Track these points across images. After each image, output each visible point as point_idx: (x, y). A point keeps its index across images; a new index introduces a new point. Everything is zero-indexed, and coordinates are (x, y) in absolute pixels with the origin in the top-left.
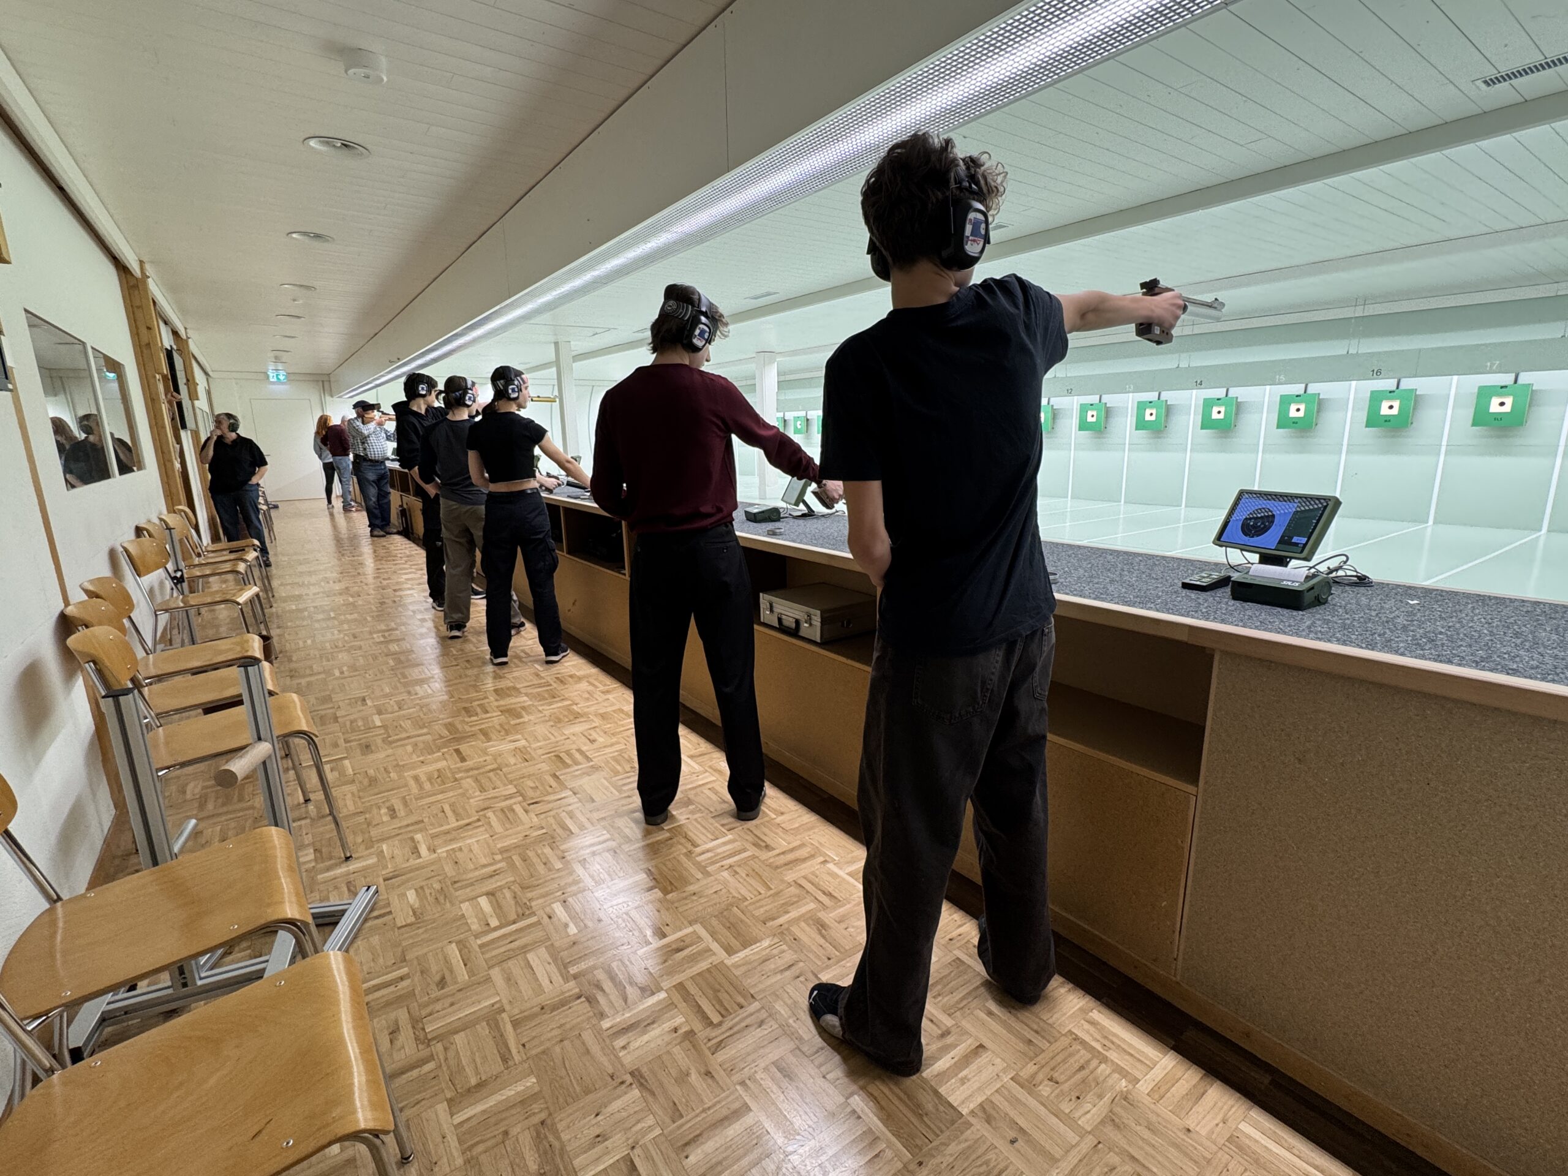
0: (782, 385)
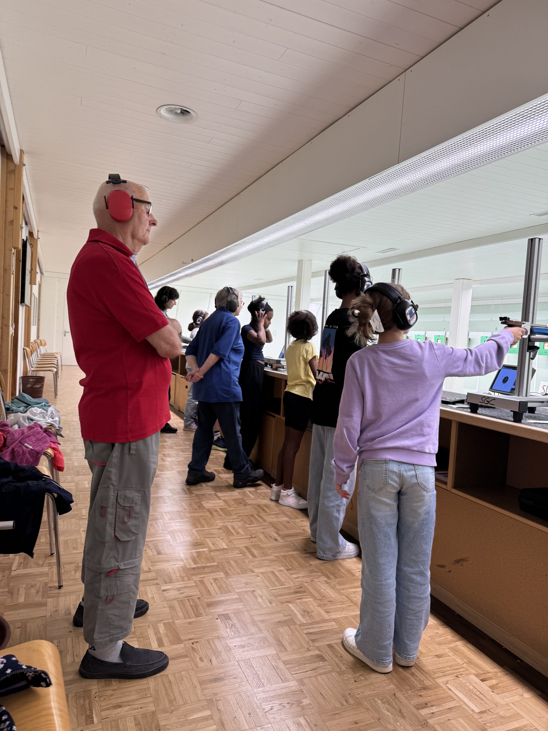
0: (474, 309)
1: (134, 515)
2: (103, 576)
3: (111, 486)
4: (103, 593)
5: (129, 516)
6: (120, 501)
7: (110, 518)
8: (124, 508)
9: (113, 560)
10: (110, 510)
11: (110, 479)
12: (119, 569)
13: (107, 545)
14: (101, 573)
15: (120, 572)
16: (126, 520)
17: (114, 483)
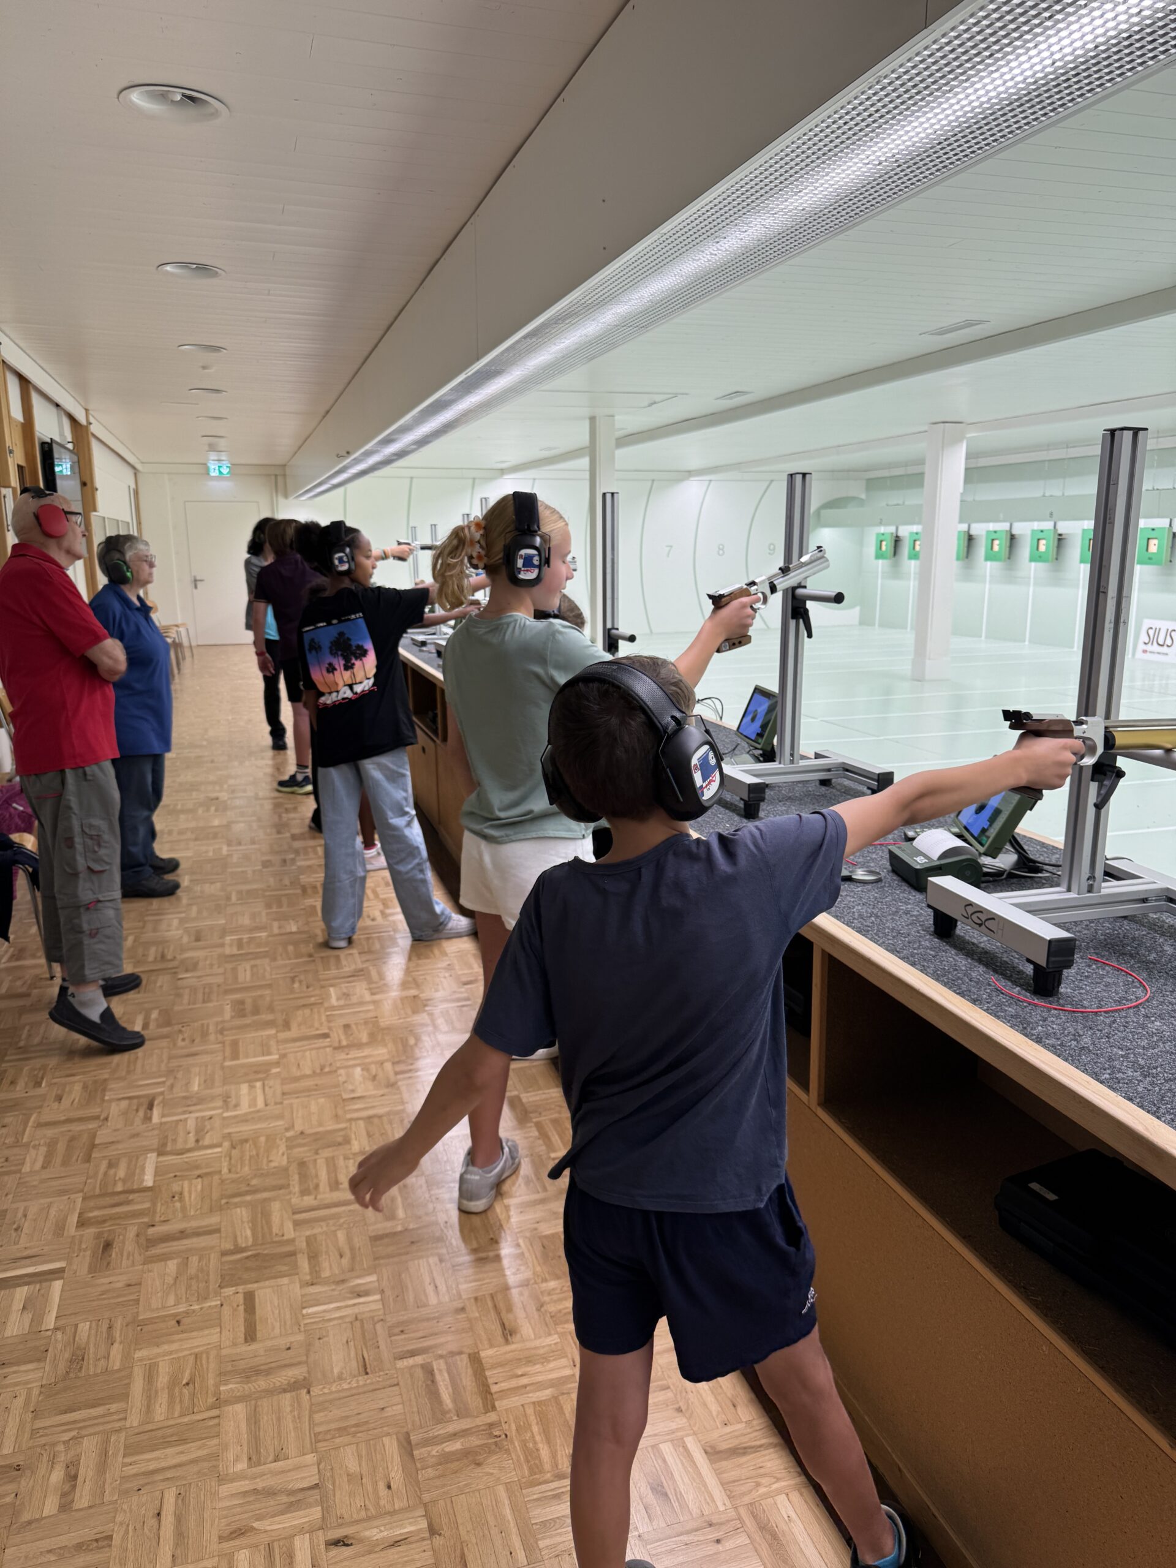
1: (103, 844)
2: (82, 910)
3: (73, 816)
4: (85, 927)
5: (99, 845)
6: (87, 830)
7: (79, 847)
8: (91, 837)
9: (90, 892)
10: (78, 840)
11: (70, 808)
12: (99, 901)
13: (81, 875)
14: (79, 907)
15: (100, 905)
16: (96, 849)
17: (76, 812)
